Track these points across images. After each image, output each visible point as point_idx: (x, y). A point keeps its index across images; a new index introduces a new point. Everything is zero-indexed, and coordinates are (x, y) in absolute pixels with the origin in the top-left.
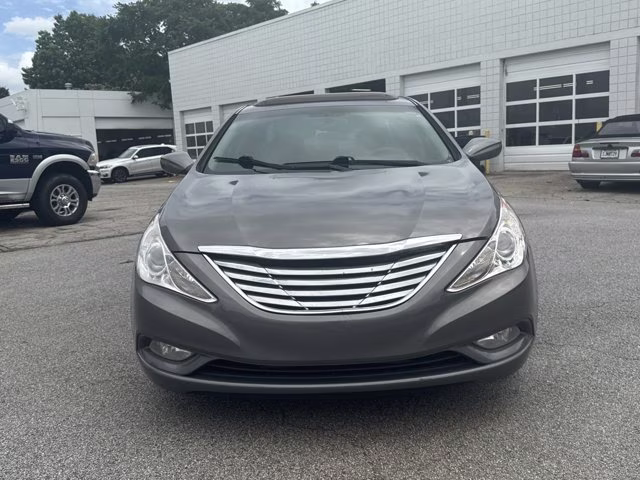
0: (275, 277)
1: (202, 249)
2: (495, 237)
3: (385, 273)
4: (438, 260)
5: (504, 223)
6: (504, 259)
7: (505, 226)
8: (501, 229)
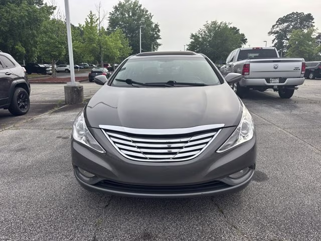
0: (134, 142)
1: (101, 126)
2: (240, 126)
3: (187, 142)
4: (212, 136)
5: (244, 118)
6: (243, 135)
7: (245, 119)
8: (243, 121)
